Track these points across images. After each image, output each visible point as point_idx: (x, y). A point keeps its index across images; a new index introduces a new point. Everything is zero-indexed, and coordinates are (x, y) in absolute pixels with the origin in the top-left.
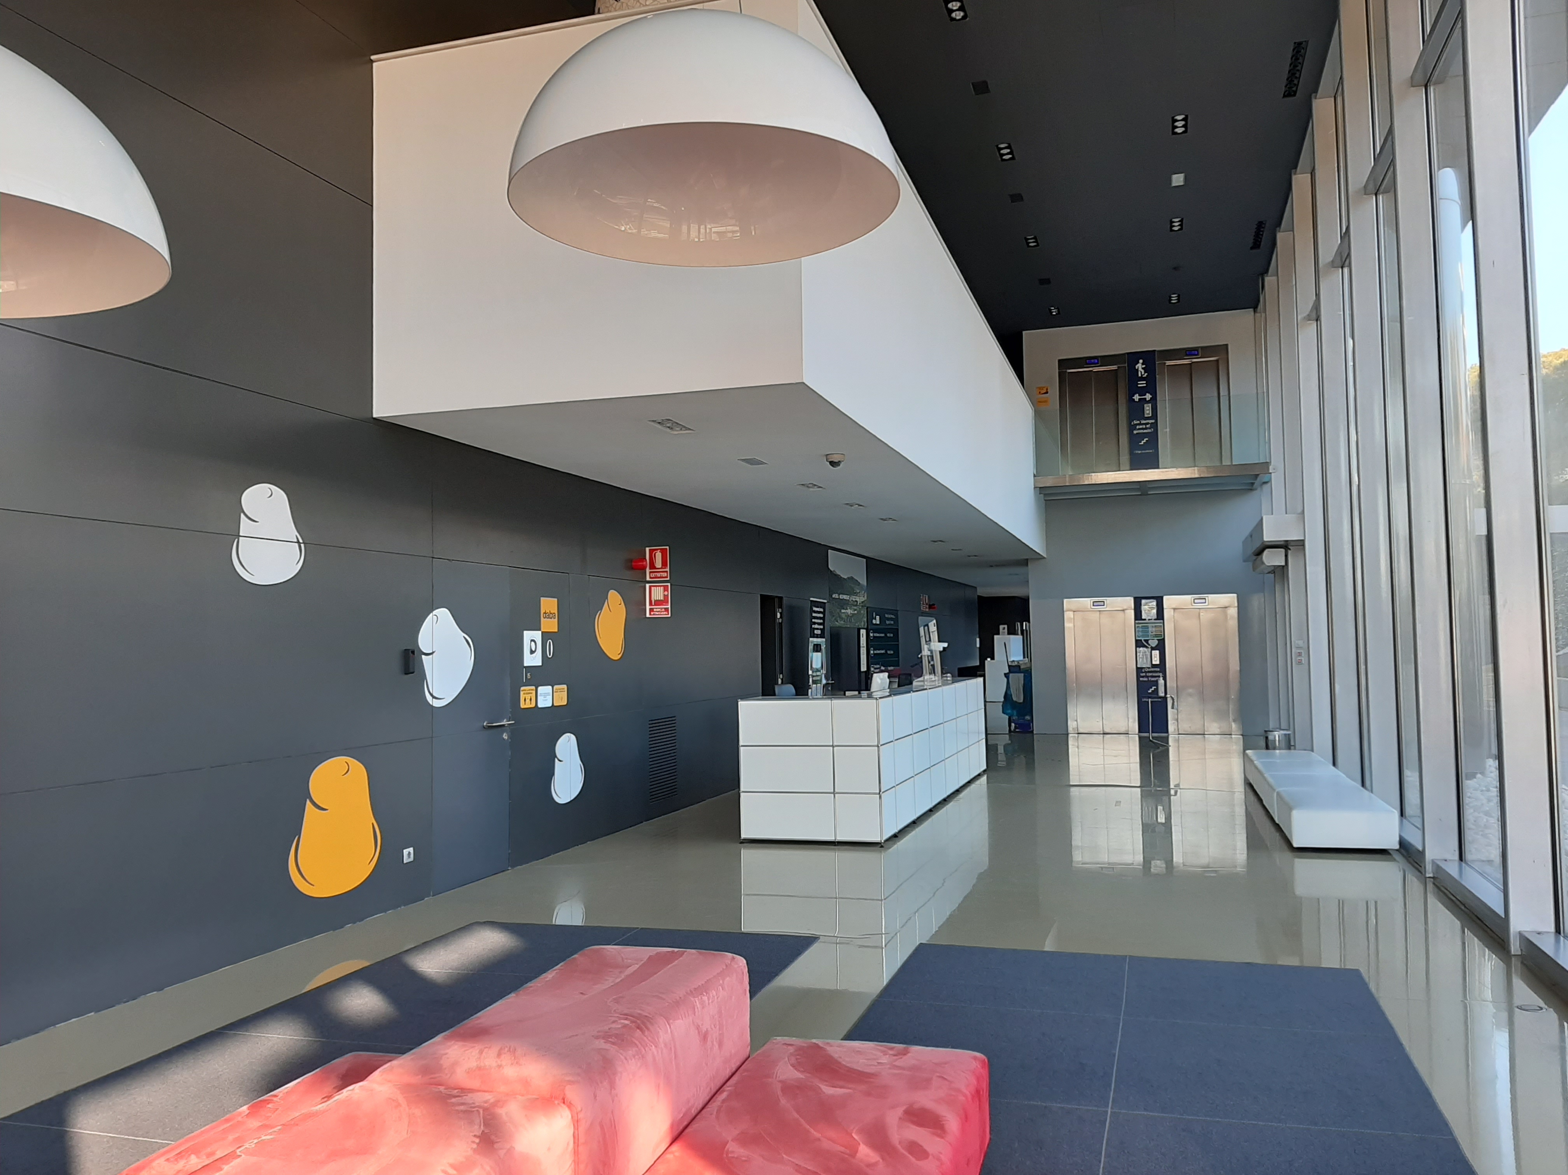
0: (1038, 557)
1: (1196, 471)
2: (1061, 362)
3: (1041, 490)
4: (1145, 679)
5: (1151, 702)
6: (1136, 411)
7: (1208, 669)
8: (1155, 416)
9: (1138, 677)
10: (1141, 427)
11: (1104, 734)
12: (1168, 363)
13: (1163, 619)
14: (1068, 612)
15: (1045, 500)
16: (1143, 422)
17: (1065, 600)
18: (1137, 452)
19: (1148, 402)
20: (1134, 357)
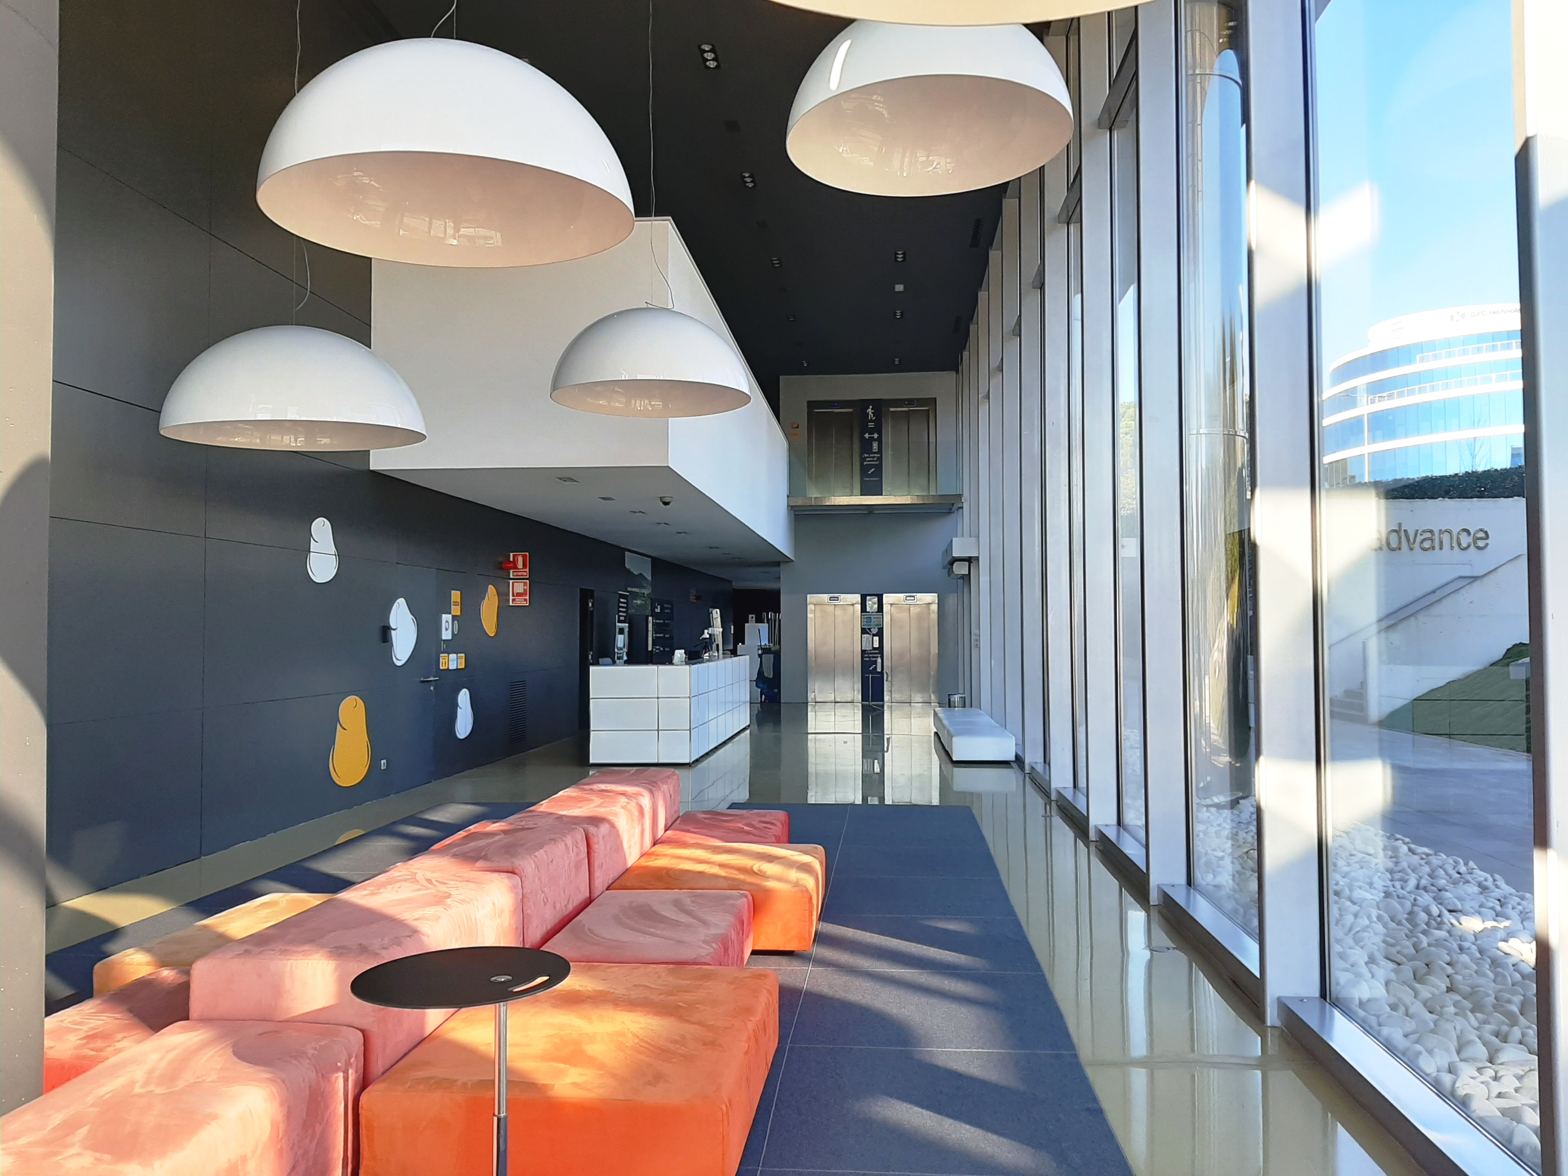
0: (788, 560)
1: (909, 499)
2: (809, 403)
3: (791, 508)
4: (868, 659)
5: (872, 677)
6: (866, 446)
7: (915, 651)
8: (880, 451)
9: (862, 658)
10: (869, 459)
11: (835, 702)
12: (892, 409)
13: (882, 612)
14: (810, 605)
15: (795, 515)
16: (871, 455)
17: (808, 596)
18: (866, 479)
19: (875, 440)
20: (865, 403)
